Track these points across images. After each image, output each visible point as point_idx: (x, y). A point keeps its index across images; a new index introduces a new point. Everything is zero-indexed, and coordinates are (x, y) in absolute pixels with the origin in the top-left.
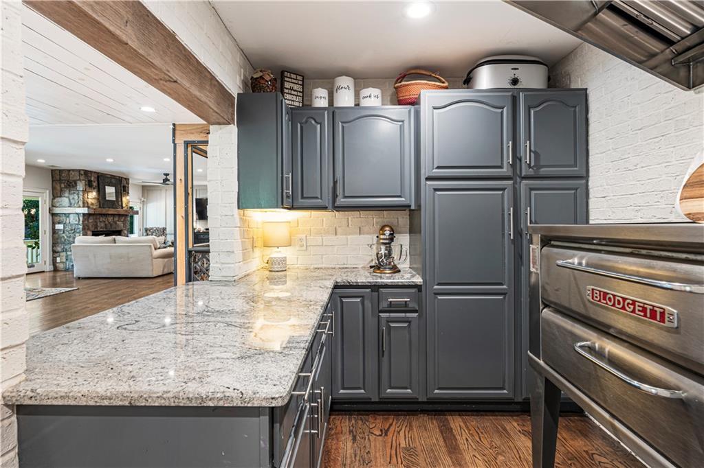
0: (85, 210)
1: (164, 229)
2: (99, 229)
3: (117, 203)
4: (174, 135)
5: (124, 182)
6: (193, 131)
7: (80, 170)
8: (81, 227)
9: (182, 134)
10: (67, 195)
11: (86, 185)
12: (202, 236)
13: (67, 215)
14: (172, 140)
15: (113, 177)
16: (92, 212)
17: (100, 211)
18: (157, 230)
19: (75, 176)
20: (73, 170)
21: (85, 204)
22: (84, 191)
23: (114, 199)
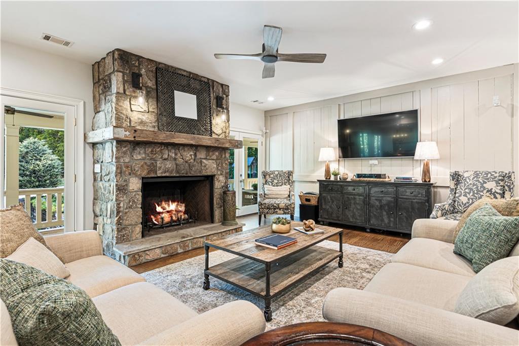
1: (290, 174)
5: (217, 90)
10: (103, 106)
11: (124, 82)
12: (350, 189)
18: (281, 174)
21: (122, 122)
22: (121, 95)
23: (194, 115)
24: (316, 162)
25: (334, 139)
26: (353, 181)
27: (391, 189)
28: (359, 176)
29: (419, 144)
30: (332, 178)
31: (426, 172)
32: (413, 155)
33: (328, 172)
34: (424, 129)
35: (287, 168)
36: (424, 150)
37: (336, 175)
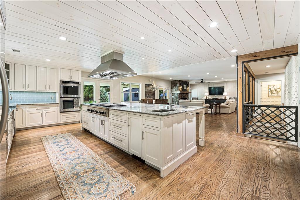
0: (179, 92)
2: (182, 98)
3: (186, 90)
4: (237, 60)
5: (188, 83)
6: (246, 57)
7: (178, 80)
8: (178, 97)
9: (241, 59)
10: (175, 88)
11: (179, 84)
13: (175, 94)
14: (236, 63)
15: (185, 82)
16: (181, 93)
17: (183, 92)
18: (196, 98)
19: (177, 82)
20: (176, 80)
21: (179, 90)
22: (179, 86)
23: (185, 88)
24: (204, 96)
25: (208, 91)
26: (212, 99)
27: (219, 101)
28: (213, 98)
29: (224, 93)
30: (207, 99)
31: (225, 98)
32: (223, 94)
33: (206, 98)
34: (225, 90)
35: (197, 97)
36: (225, 94)
37: (208, 98)
